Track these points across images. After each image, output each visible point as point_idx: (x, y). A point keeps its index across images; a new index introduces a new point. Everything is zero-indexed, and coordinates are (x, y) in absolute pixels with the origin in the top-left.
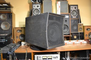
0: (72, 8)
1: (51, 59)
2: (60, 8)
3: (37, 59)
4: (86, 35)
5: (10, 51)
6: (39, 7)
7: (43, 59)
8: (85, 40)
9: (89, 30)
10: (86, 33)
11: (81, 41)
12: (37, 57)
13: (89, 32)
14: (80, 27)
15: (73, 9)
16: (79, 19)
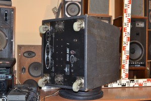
2: (130, 5)
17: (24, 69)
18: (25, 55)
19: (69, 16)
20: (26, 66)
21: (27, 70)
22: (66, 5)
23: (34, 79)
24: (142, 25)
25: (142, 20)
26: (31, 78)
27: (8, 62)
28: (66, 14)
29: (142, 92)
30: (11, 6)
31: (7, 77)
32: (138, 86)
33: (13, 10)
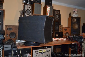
0: (56, 12)
1: (45, 52)
2: (49, 12)
3: (35, 53)
4: (64, 34)
6: (30, 8)
7: (39, 53)
8: (65, 38)
9: (66, 30)
10: (64, 32)
11: (62, 38)
12: (35, 51)
13: (66, 32)
16: (60, 22)
20: (9, 34)
22: (25, 10)
23: (12, 39)
28: (25, 13)
30: (3, 9)
31: (2, 38)
33: (4, 11)
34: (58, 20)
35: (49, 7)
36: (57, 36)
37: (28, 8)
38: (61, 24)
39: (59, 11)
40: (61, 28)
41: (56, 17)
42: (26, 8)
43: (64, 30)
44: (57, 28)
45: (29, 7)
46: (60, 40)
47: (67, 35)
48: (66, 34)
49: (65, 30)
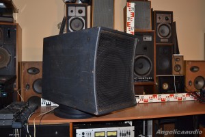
0: (160, 18)
2: (133, 18)
4: (190, 82)
5: (17, 121)
6: (83, 14)
8: (189, 93)
9: (195, 69)
10: (190, 77)
11: (180, 95)
12: (83, 134)
13: (197, 74)
14: (177, 63)
15: (161, 20)
16: (174, 45)
17: (29, 85)
18: (30, 71)
19: (72, 31)
20: (31, 83)
21: (31, 87)
22: (70, 20)
24: (149, 39)
25: (149, 34)
26: (35, 94)
27: (4, 79)
28: (70, 29)
29: (147, 109)
32: (143, 102)
33: (16, 26)
34: (167, 40)
35: (132, 5)
36: (166, 86)
37: (78, 15)
38: (178, 53)
39: (171, 13)
40: (180, 63)
41: (163, 32)
42: (70, 14)
43: (188, 71)
44: (166, 64)
45: (80, 12)
46: (172, 99)
47: (201, 84)
48: (196, 82)
49: (192, 69)
